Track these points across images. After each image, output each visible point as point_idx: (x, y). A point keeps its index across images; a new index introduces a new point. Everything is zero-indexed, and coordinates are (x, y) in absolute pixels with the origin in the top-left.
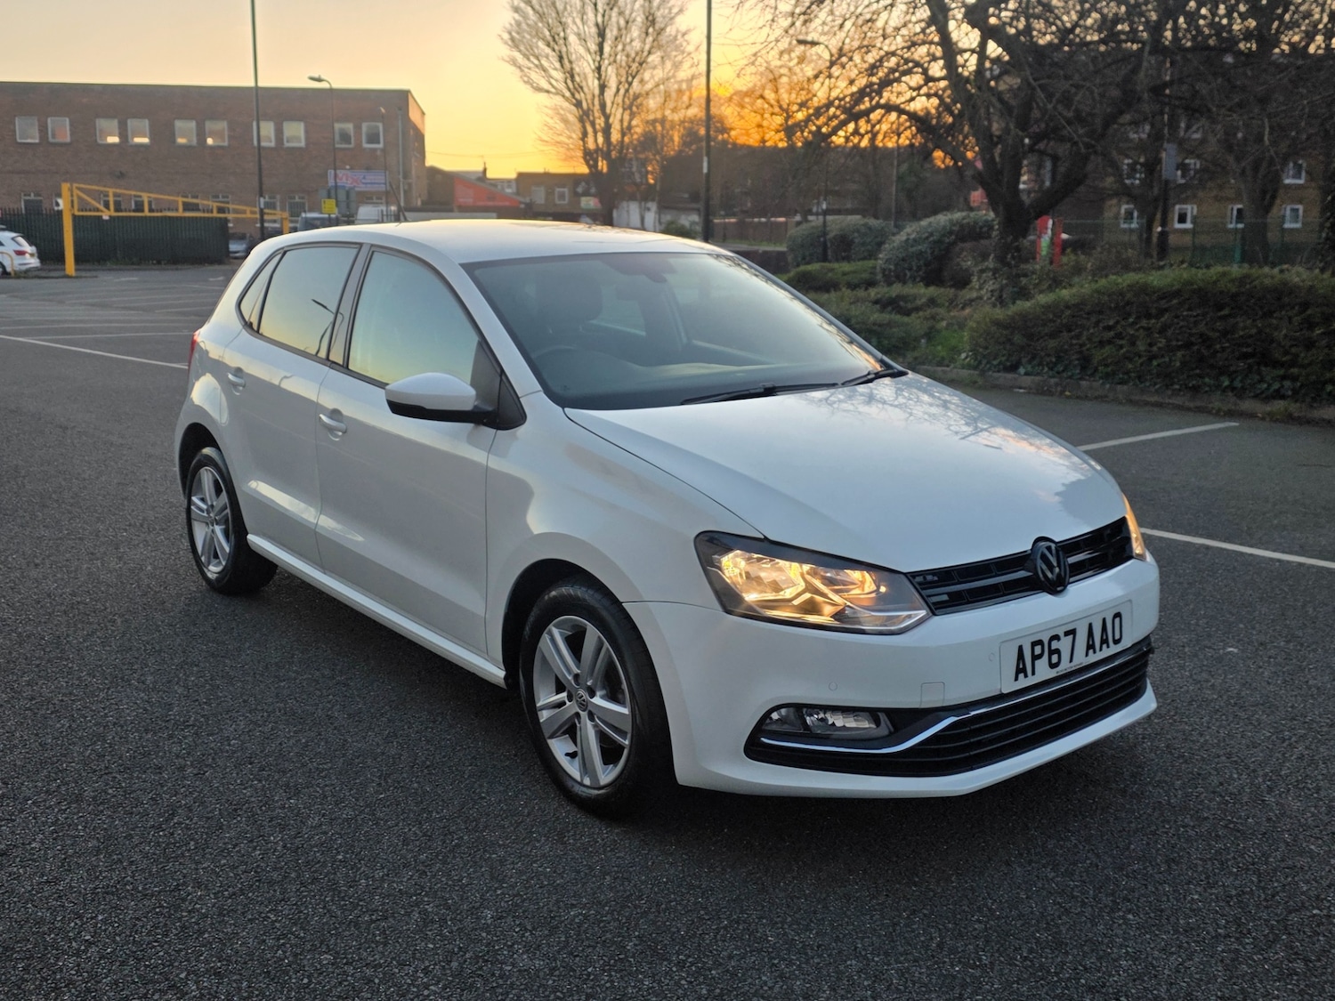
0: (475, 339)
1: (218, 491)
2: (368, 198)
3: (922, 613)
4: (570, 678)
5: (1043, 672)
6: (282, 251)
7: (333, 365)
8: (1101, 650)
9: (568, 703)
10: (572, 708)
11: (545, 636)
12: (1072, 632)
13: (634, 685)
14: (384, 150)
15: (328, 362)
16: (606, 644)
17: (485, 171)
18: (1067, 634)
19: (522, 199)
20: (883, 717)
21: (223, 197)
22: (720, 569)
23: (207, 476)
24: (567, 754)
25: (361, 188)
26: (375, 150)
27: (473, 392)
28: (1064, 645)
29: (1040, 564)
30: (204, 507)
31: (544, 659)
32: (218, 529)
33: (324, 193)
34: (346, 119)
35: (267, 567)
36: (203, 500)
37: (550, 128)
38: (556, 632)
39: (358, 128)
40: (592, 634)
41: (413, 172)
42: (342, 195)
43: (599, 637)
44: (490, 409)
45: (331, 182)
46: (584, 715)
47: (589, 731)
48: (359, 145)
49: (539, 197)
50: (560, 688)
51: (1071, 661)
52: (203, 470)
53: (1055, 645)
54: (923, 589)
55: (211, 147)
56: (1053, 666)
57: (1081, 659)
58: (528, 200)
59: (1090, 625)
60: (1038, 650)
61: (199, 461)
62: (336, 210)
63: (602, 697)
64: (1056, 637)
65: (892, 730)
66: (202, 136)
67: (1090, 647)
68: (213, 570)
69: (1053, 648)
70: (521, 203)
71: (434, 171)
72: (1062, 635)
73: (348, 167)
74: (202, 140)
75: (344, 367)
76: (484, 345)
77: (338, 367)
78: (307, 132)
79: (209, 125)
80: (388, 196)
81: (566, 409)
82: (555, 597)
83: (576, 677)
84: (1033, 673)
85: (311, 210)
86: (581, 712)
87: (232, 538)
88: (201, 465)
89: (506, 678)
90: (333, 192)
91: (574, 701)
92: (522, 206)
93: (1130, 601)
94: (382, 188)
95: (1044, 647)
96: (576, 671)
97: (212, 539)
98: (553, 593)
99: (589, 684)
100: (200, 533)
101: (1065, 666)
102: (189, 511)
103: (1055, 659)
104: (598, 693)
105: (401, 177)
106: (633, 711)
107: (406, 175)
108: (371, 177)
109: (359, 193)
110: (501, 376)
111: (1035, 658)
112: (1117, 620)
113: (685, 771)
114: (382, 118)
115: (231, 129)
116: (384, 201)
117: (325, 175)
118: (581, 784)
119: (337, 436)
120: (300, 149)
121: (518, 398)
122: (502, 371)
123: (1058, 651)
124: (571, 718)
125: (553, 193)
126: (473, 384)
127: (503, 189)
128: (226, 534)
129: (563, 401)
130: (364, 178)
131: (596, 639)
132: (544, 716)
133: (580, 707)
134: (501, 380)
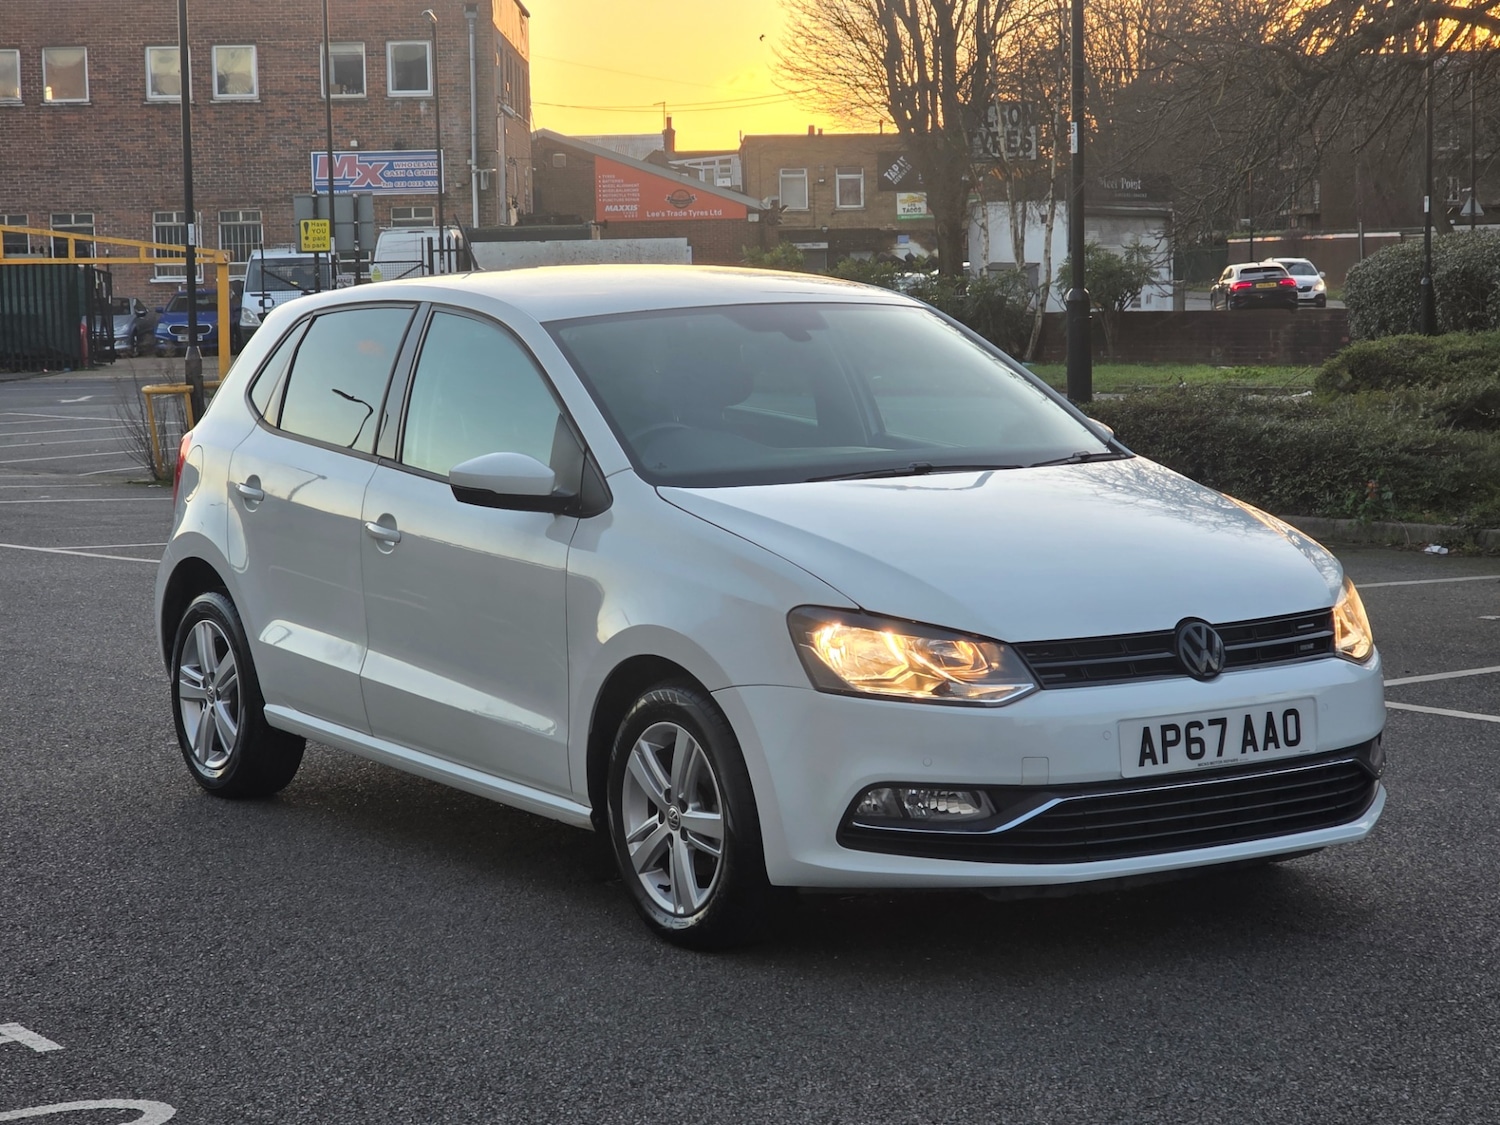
0: (557, 411)
1: (220, 650)
2: (397, 214)
3: (1030, 686)
4: (662, 796)
5: (1178, 761)
6: (311, 317)
7: (383, 461)
8: (1265, 748)
9: (659, 826)
10: (664, 829)
11: (634, 753)
12: (1222, 722)
13: (725, 786)
14: (435, 102)
15: (374, 457)
16: (697, 746)
17: (669, 134)
18: (1212, 722)
19: (753, 203)
20: (982, 795)
21: (79, 219)
22: (813, 645)
23: (203, 634)
24: (660, 886)
25: (385, 189)
26: (416, 101)
27: (551, 473)
28: (1210, 735)
29: (1183, 644)
30: (199, 677)
31: (634, 782)
32: (220, 706)
33: (303, 205)
34: (348, 35)
35: (292, 744)
36: (198, 670)
37: (812, 39)
38: (644, 745)
39: (377, 53)
40: (683, 736)
41: (501, 151)
42: (344, 212)
43: (690, 740)
44: (572, 494)
45: (318, 178)
46: (676, 834)
47: (681, 853)
48: (379, 92)
49: (796, 196)
50: (652, 809)
51: (1220, 753)
52: (198, 626)
53: (1195, 732)
54: (1031, 662)
55: (52, 108)
56: (1192, 756)
57: (1234, 753)
58: (767, 204)
59: (1248, 718)
60: (1171, 735)
61: (194, 611)
62: (331, 244)
63: (694, 809)
64: (1198, 725)
65: (994, 811)
66: (32, 81)
67: (1248, 741)
68: (214, 767)
69: (1192, 736)
70: (751, 210)
71: (548, 145)
72: (1205, 723)
73: (354, 143)
74: (33, 94)
75: (397, 462)
76: (567, 419)
77: (389, 462)
78: (261, 67)
79: (48, 57)
80: (441, 208)
81: (658, 488)
82: (644, 706)
83: (668, 793)
84: (1165, 761)
85: (270, 244)
86: (673, 832)
87: (242, 712)
88: (197, 616)
89: (593, 815)
90: (325, 204)
91: (666, 821)
92: (754, 218)
93: (1313, 698)
94: (431, 188)
95: (1182, 733)
96: (667, 785)
97: (212, 722)
98: (642, 702)
99: (680, 796)
100: (192, 718)
101: (1210, 759)
102: (176, 687)
103: (1195, 748)
104: (691, 806)
105: (472, 161)
106: (725, 816)
107: (484, 158)
108: (404, 164)
109: (380, 200)
110: (585, 454)
111: (1166, 744)
112: (1291, 719)
113: (777, 870)
114: (433, 31)
115: (97, 66)
116: (434, 217)
117: (302, 164)
118: (675, 915)
119: (389, 548)
120: (250, 104)
121: (604, 478)
122: (587, 448)
123: (1200, 741)
124: (663, 841)
125: (828, 184)
126: (552, 466)
127: (710, 180)
128: (233, 712)
129: (654, 479)
130: (390, 167)
131: (687, 741)
132: (634, 848)
133: (671, 826)
134: (585, 458)
